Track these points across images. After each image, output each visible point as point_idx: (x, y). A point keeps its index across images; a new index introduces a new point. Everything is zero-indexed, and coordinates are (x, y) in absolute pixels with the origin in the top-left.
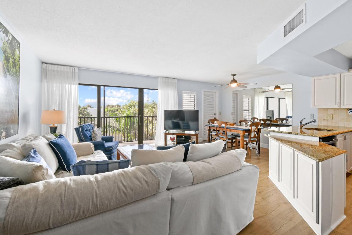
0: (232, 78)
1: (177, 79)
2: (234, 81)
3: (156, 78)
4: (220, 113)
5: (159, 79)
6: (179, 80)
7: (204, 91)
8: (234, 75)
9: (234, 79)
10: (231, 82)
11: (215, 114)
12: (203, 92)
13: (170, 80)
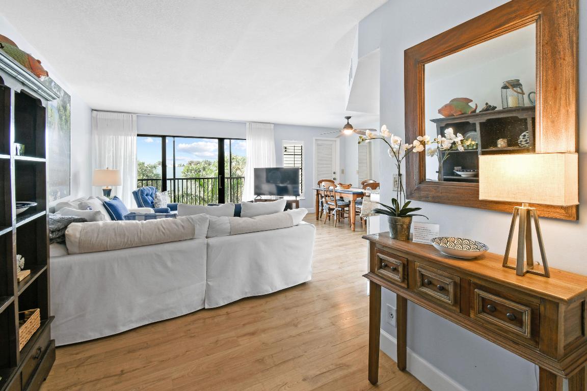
0: (346, 121)
1: (273, 124)
2: (349, 126)
3: (243, 123)
4: (343, 172)
5: (248, 124)
6: (276, 125)
7: (316, 140)
8: (348, 118)
9: (348, 122)
10: (344, 128)
11: (334, 173)
12: (314, 141)
13: (262, 126)
